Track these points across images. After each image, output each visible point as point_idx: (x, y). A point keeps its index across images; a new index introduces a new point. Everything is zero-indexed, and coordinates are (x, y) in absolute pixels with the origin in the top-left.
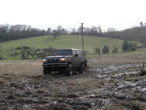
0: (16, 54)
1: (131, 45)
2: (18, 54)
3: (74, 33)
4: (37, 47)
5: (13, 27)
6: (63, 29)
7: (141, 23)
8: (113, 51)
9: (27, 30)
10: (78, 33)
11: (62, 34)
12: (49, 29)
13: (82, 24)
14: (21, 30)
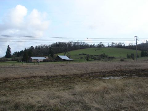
1: (145, 53)
2: (83, 58)
3: (108, 47)
4: (91, 54)
7: (147, 41)
9: (83, 45)
12: (94, 44)
13: (136, 37)
14: (79, 44)
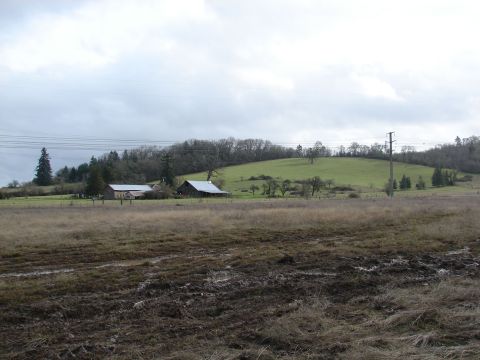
0: (254, 188)
1: (447, 176)
2: (258, 189)
3: (342, 155)
5: (241, 143)
6: (324, 148)
7: (458, 139)
8: (417, 186)
9: (265, 148)
10: (349, 155)
11: (322, 156)
12: (300, 147)
14: (254, 148)
